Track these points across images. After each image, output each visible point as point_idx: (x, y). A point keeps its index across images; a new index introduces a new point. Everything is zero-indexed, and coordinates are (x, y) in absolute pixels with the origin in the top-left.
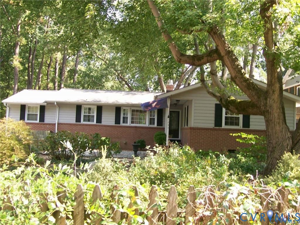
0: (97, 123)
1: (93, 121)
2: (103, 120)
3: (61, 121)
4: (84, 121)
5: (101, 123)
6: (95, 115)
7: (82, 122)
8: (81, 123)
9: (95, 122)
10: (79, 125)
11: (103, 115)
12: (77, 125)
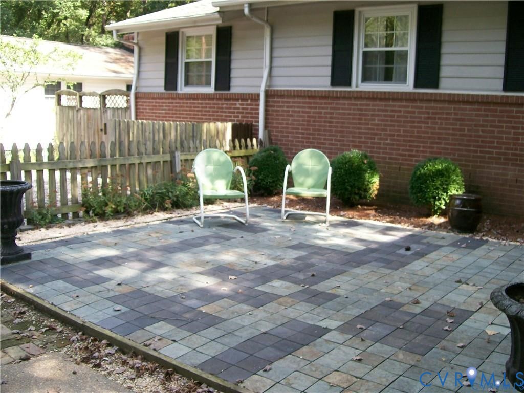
0: (416, 85)
1: (404, 80)
2: (445, 71)
3: (281, 84)
4: (366, 78)
5: (436, 86)
6: (411, 47)
7: (358, 84)
8: (353, 88)
9: (409, 86)
10: (344, 98)
11: (445, 49)
12: (337, 98)
